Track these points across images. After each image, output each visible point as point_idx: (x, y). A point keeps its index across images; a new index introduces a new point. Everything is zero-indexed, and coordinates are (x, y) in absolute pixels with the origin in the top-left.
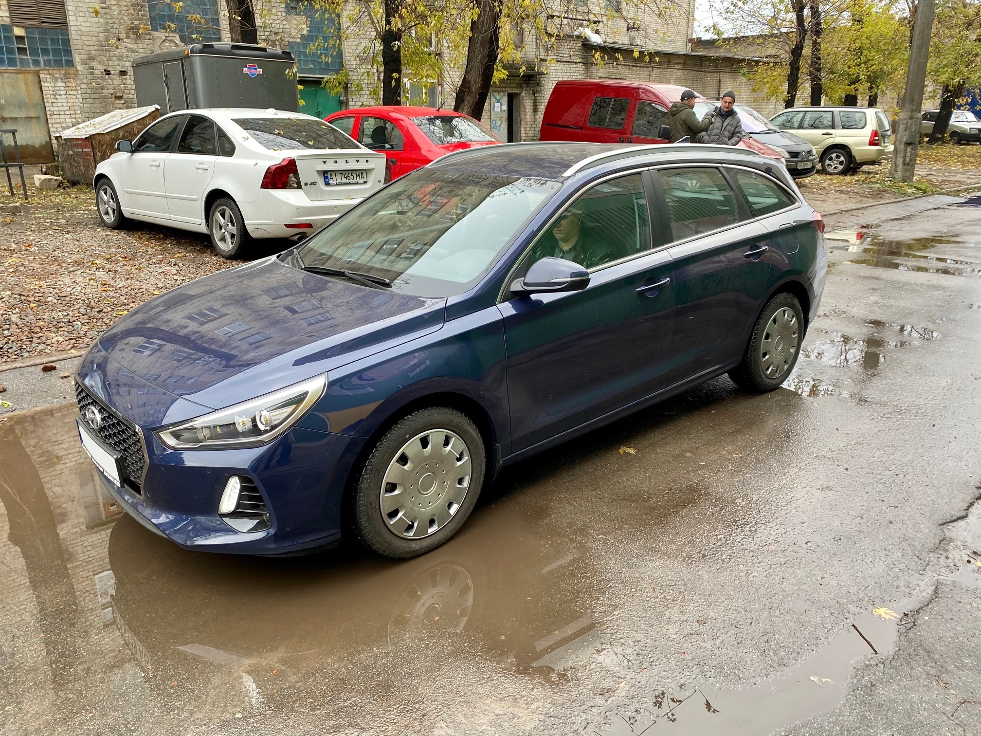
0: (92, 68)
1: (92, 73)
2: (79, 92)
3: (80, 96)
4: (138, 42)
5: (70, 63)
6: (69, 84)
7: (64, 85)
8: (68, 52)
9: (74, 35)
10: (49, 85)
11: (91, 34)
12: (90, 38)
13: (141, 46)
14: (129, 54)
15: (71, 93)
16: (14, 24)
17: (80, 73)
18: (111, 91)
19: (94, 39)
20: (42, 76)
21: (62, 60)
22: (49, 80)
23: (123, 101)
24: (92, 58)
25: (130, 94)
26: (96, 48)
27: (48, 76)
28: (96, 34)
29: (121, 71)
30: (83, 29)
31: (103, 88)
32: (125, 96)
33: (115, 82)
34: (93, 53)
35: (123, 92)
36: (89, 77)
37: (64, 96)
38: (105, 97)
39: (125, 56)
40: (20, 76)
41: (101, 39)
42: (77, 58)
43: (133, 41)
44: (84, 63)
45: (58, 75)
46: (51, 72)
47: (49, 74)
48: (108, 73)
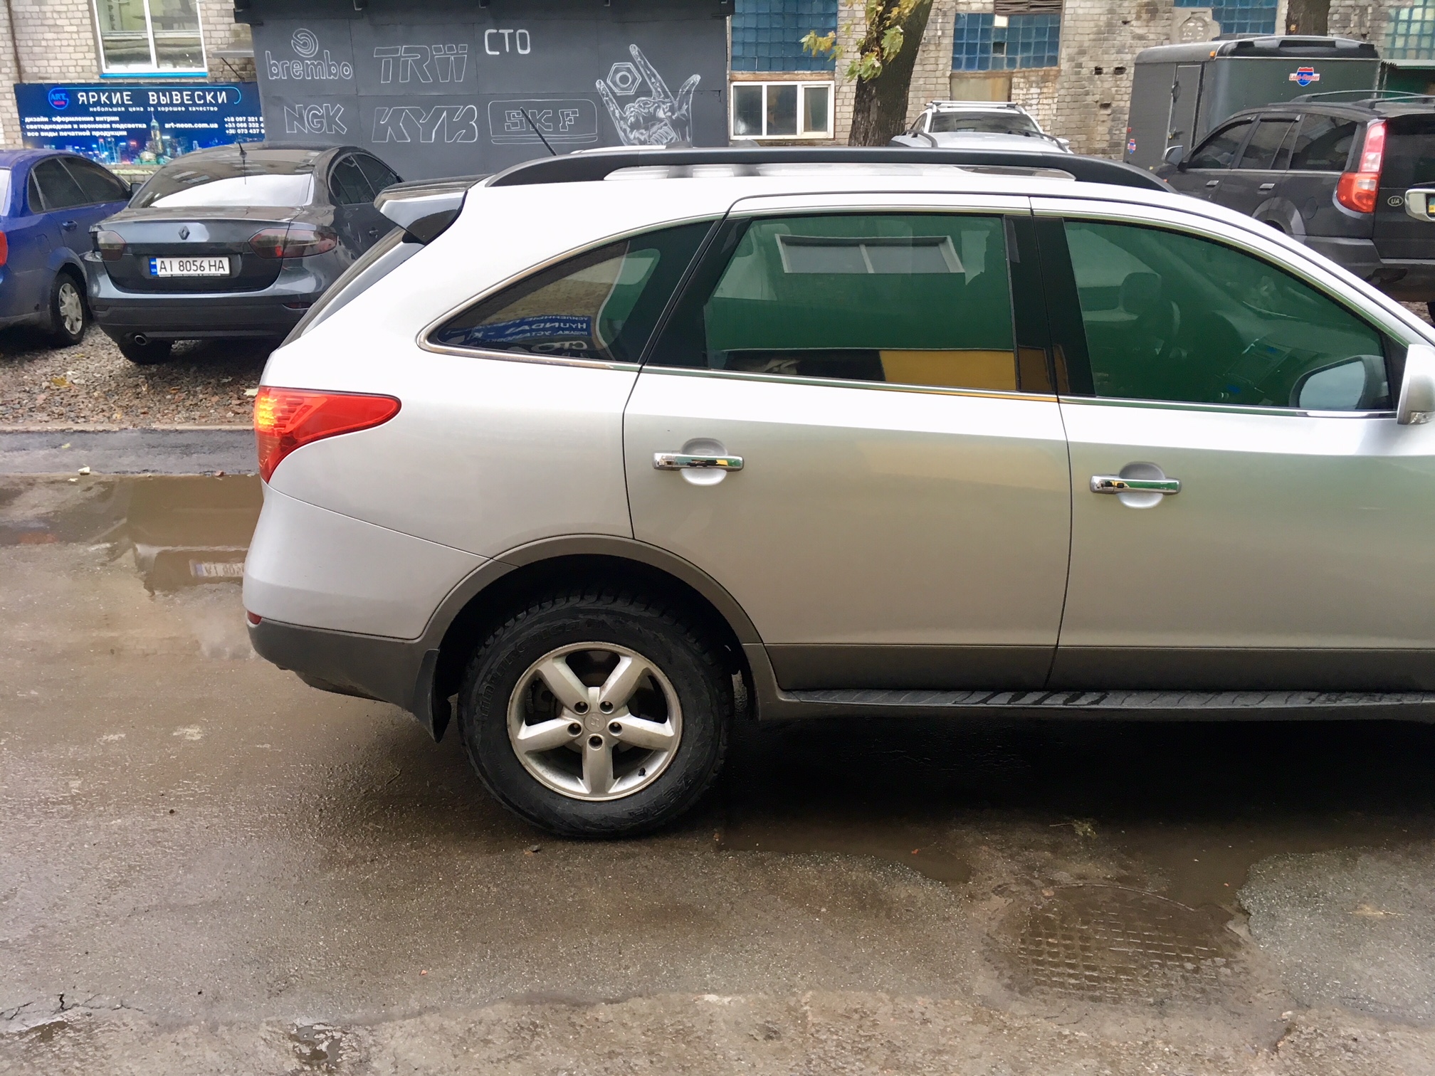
0: (1080, 66)
1: (1078, 73)
2: (1056, 100)
3: (1055, 106)
4: (1151, 24)
5: (1054, 61)
6: (1045, 90)
7: (1039, 91)
8: (1055, 46)
9: (1067, 21)
10: (1021, 92)
11: (1089, 17)
12: (1086, 24)
13: (1153, 29)
14: (1134, 42)
15: (1045, 101)
16: (998, 11)
17: (1063, 73)
18: (1097, 97)
19: (1092, 24)
20: (1015, 80)
21: (1043, 57)
22: (1022, 85)
23: (1109, 111)
24: (1082, 52)
25: (1121, 100)
26: (1092, 36)
27: (1022, 80)
28: (1096, 17)
29: (1117, 69)
30: (1080, 11)
31: (1087, 94)
32: (1114, 105)
33: (1106, 85)
34: (1086, 44)
35: (1113, 99)
36: (1073, 78)
37: (1034, 107)
38: (1087, 106)
39: (1128, 45)
40: (989, 82)
41: (1101, 23)
42: (1064, 53)
43: (1145, 23)
44: (1071, 59)
45: (1033, 78)
46: (1026, 74)
47: (1024, 77)
48: (1098, 71)
